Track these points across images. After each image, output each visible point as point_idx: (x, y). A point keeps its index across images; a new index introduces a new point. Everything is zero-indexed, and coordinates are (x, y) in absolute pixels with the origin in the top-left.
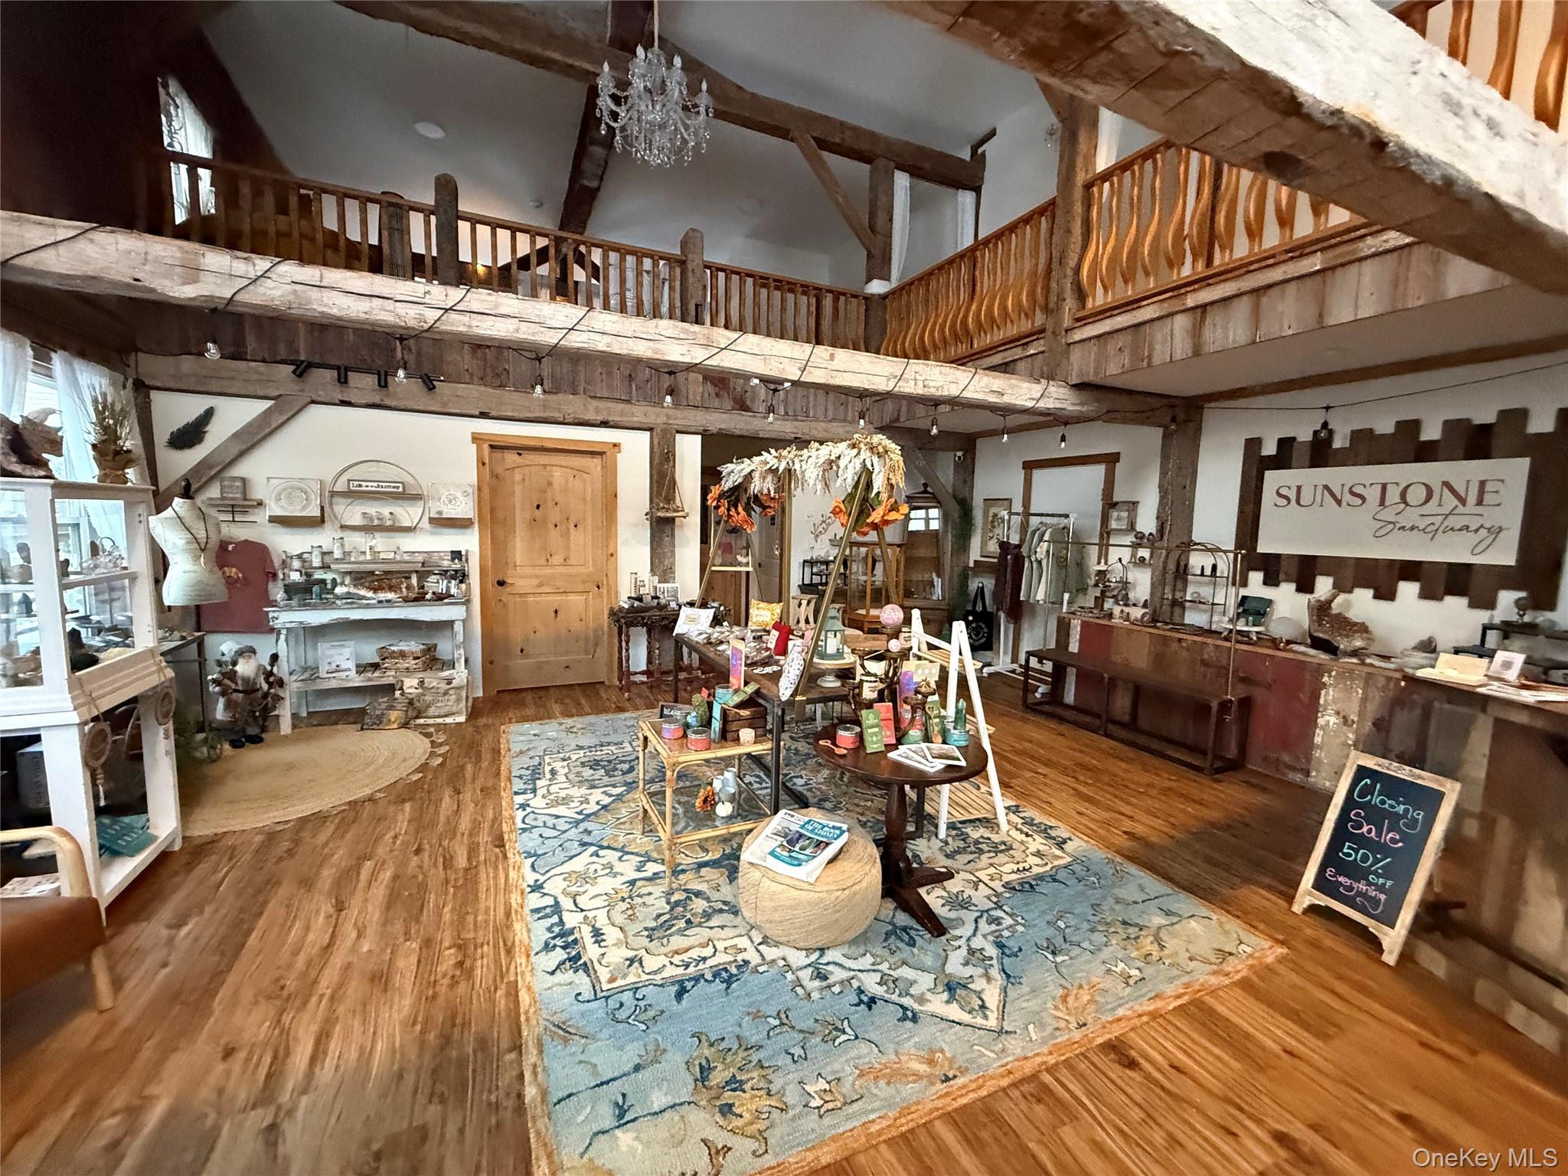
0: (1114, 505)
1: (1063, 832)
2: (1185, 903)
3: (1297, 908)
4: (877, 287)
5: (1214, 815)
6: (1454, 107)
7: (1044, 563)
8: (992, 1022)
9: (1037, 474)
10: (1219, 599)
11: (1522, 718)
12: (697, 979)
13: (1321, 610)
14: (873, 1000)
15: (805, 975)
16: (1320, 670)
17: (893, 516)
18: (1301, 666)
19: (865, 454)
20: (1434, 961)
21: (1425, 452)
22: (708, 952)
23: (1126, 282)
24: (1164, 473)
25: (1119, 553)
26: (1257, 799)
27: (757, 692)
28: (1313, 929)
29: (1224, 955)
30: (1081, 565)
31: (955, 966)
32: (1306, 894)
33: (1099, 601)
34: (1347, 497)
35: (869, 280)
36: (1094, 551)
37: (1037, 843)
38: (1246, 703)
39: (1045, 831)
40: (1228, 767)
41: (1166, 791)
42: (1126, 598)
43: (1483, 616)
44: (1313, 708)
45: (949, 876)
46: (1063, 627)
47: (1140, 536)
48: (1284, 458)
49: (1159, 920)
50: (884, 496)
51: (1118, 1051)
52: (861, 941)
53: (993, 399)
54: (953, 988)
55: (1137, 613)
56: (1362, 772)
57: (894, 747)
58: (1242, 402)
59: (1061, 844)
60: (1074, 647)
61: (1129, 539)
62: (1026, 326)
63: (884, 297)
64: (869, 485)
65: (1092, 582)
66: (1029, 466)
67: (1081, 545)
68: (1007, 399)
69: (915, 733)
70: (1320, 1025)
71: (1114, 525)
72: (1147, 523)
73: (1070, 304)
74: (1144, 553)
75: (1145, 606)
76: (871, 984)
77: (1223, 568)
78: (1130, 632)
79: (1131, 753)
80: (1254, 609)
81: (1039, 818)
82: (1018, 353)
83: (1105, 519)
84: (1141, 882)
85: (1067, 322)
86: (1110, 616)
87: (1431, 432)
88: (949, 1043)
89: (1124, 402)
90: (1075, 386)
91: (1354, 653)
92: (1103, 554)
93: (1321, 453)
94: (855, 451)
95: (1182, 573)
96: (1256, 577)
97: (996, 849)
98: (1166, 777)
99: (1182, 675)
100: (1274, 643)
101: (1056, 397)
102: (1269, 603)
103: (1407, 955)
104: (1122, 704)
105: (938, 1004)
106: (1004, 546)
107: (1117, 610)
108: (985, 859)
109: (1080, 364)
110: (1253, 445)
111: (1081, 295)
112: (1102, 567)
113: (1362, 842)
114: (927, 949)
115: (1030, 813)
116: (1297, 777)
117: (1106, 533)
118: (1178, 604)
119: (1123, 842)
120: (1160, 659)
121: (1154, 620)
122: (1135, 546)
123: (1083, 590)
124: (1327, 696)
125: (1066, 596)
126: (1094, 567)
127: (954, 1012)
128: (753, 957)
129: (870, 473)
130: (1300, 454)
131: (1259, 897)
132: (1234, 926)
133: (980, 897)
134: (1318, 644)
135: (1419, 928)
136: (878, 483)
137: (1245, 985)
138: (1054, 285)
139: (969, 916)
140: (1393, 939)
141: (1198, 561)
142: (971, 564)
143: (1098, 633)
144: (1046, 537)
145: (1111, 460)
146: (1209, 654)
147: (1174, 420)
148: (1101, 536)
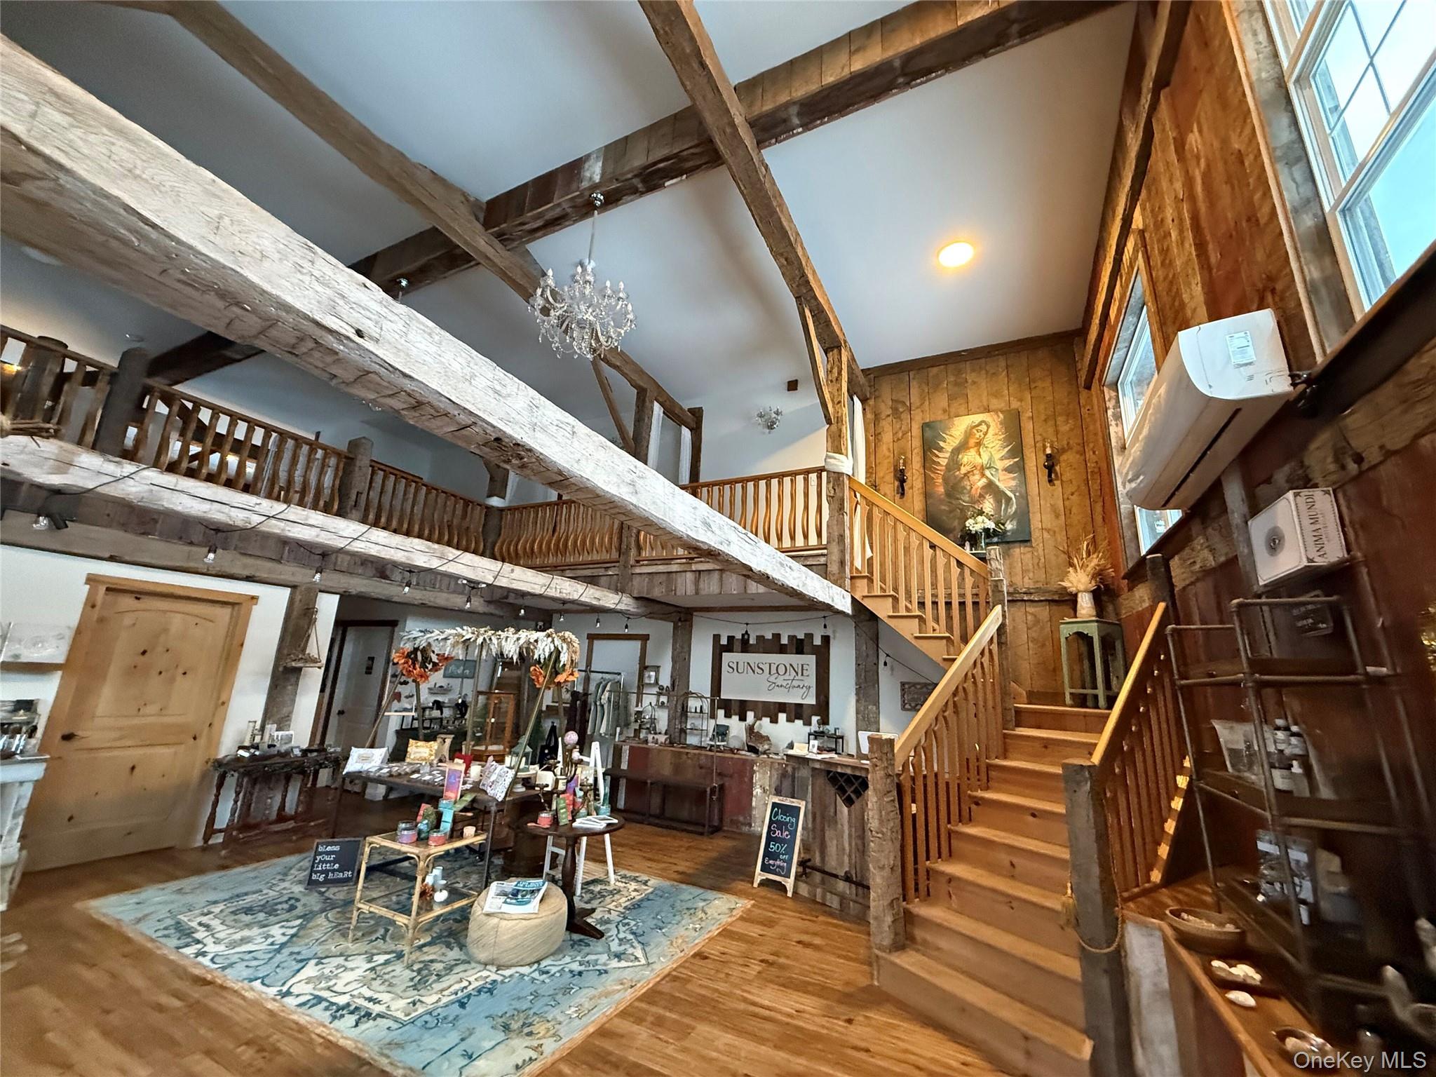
0: (646, 668)
1: (645, 878)
2: (710, 895)
3: (755, 885)
4: (495, 502)
5: (714, 854)
7: (606, 707)
8: (643, 961)
9: (597, 643)
10: (704, 728)
11: (817, 766)
12: (469, 996)
13: (750, 730)
14: (580, 973)
15: (536, 975)
16: (753, 763)
18: (744, 761)
19: (558, 642)
20: (804, 890)
21: (782, 650)
22: (465, 984)
23: (663, 548)
24: (674, 650)
25: (649, 700)
26: (729, 844)
27: (474, 801)
28: (764, 892)
29: (732, 910)
30: (626, 708)
31: (615, 946)
32: (759, 876)
33: (637, 732)
34: (757, 670)
35: (490, 496)
36: (633, 698)
37: (633, 886)
38: (722, 787)
39: (635, 879)
40: (716, 830)
41: (688, 848)
42: (655, 729)
43: (807, 729)
44: (751, 785)
45: (593, 910)
46: (618, 752)
47: (661, 688)
48: (729, 648)
49: (701, 904)
50: (567, 666)
51: (700, 956)
52: (558, 952)
53: (595, 602)
54: (619, 956)
55: (662, 738)
56: (775, 805)
57: (573, 820)
58: (711, 615)
59: (645, 883)
60: (624, 766)
61: (655, 690)
62: (605, 556)
63: (501, 510)
64: (557, 659)
65: (633, 719)
66: (592, 638)
67: (627, 694)
68: (602, 603)
69: (583, 811)
70: (769, 923)
71: (647, 681)
72: (665, 681)
73: (633, 552)
74: (664, 699)
75: (666, 734)
76: (576, 967)
77: (706, 709)
78: (660, 751)
79: (665, 831)
80: (722, 732)
81: (629, 874)
82: (602, 572)
83: (641, 677)
84: (689, 891)
85: (632, 562)
86: (646, 741)
87: (784, 641)
88: (627, 974)
89: (657, 607)
90: (636, 599)
91: (764, 753)
92: (639, 700)
93: (745, 647)
94: (550, 639)
95: (684, 711)
96: (721, 713)
97: (612, 893)
98: (684, 841)
99: (690, 776)
100: (732, 751)
101: (624, 603)
102: (727, 728)
103: (795, 892)
104: (656, 801)
105: (614, 963)
106: (575, 695)
107: (650, 737)
108: (608, 899)
109: (639, 586)
110: (717, 638)
111: (639, 548)
112: (639, 709)
113: (776, 840)
114: (598, 945)
115: (623, 872)
116: (745, 829)
117: (641, 685)
118: (683, 731)
119: (677, 877)
120: (678, 768)
121: (672, 743)
122: (659, 694)
123: (627, 725)
124: (757, 777)
125: (618, 730)
126: (633, 709)
127: (623, 964)
128: (499, 978)
129: (559, 653)
130: (737, 645)
131: (741, 885)
132: (733, 898)
133: (614, 916)
134: (752, 749)
135: (797, 878)
136: (564, 658)
137: (742, 919)
138: (625, 539)
139: (613, 926)
140: (789, 883)
141: (693, 704)
142: (544, 708)
143: (641, 754)
144: (608, 688)
145: (644, 638)
146: (703, 761)
147: (680, 620)
148: (639, 687)
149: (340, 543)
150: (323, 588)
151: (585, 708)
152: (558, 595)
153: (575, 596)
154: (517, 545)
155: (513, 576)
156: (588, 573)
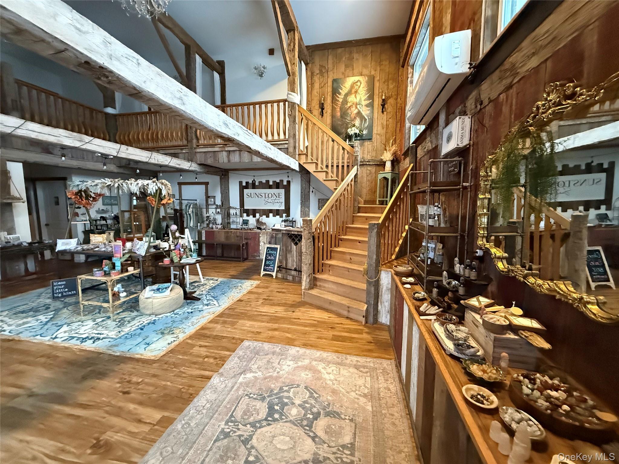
0: (209, 197)
1: (216, 278)
2: (243, 281)
3: (261, 276)
4: (110, 110)
5: (245, 268)
6: (266, 147)
7: (191, 215)
8: (217, 305)
9: (183, 187)
10: (238, 221)
11: (284, 232)
12: (144, 326)
13: (258, 221)
14: (192, 312)
15: (173, 315)
16: (259, 233)
17: (169, 202)
18: (256, 233)
19: (159, 185)
20: (280, 275)
21: (270, 187)
22: (141, 322)
23: (210, 139)
24: (221, 188)
25: (212, 211)
26: (251, 263)
28: (264, 278)
29: (252, 285)
30: (201, 215)
31: (205, 302)
32: (263, 273)
33: (208, 225)
34: (260, 196)
35: (106, 106)
36: (204, 210)
37: (212, 281)
38: (247, 244)
39: (212, 279)
40: (245, 259)
41: (235, 267)
42: (216, 223)
43: (281, 219)
44: (259, 242)
45: (195, 292)
46: (200, 233)
47: (217, 206)
48: (247, 187)
49: (240, 284)
50: (167, 196)
51: (240, 300)
52: (182, 306)
53: (177, 166)
54: (207, 305)
55: (219, 227)
56: (268, 248)
57: (181, 260)
58: (237, 172)
59: (217, 280)
60: (204, 239)
61: (214, 207)
62: (180, 143)
63: (115, 116)
64: (161, 193)
65: (205, 219)
66: (180, 184)
67: (201, 209)
68: (181, 167)
69: (185, 256)
70: (267, 287)
71: (210, 203)
72: (219, 202)
73: (195, 141)
74: (219, 210)
75: (221, 224)
76: (190, 311)
77: (238, 213)
78: (219, 232)
79: (224, 262)
80: (246, 222)
81: (209, 278)
82: (179, 151)
83: (207, 201)
84: (235, 281)
85: (195, 146)
86: (212, 228)
87: (271, 183)
88: (211, 310)
89: (211, 169)
90: (200, 165)
91: (264, 229)
92: (207, 211)
93: (254, 186)
94: (155, 184)
95: (229, 215)
96: (245, 215)
97: (203, 285)
98: (234, 264)
99: (233, 240)
100: (250, 229)
101: (194, 167)
102: (248, 220)
103: (276, 277)
104: (219, 252)
105: (206, 307)
106: (176, 210)
107: (214, 226)
108: (201, 287)
109: (200, 158)
110: (241, 183)
111: (198, 139)
112: (208, 215)
113: (269, 260)
114: (199, 303)
115: (207, 278)
116: (258, 258)
117: (207, 205)
118: (229, 223)
119: (230, 277)
120: (227, 238)
121: (224, 228)
122: (216, 208)
123: (203, 222)
124: (261, 239)
125: (199, 224)
126: (205, 215)
127: (209, 307)
128: (157, 319)
129: (161, 190)
130: (250, 186)
131: (255, 277)
132: (252, 281)
133: (204, 292)
134: (259, 228)
135: (277, 272)
136: (164, 192)
137: (256, 287)
138: (189, 134)
139: (204, 296)
140: (274, 274)
141: (232, 212)
143: (210, 234)
144: (191, 206)
145: (207, 184)
146: (238, 234)
147: (223, 175)
148: (206, 206)
149: (8, 130)
150: (9, 159)
151: (182, 216)
152: (156, 162)
153: (167, 163)
154: (129, 136)
155: (128, 152)
156: (172, 151)
